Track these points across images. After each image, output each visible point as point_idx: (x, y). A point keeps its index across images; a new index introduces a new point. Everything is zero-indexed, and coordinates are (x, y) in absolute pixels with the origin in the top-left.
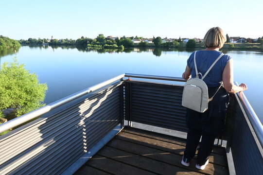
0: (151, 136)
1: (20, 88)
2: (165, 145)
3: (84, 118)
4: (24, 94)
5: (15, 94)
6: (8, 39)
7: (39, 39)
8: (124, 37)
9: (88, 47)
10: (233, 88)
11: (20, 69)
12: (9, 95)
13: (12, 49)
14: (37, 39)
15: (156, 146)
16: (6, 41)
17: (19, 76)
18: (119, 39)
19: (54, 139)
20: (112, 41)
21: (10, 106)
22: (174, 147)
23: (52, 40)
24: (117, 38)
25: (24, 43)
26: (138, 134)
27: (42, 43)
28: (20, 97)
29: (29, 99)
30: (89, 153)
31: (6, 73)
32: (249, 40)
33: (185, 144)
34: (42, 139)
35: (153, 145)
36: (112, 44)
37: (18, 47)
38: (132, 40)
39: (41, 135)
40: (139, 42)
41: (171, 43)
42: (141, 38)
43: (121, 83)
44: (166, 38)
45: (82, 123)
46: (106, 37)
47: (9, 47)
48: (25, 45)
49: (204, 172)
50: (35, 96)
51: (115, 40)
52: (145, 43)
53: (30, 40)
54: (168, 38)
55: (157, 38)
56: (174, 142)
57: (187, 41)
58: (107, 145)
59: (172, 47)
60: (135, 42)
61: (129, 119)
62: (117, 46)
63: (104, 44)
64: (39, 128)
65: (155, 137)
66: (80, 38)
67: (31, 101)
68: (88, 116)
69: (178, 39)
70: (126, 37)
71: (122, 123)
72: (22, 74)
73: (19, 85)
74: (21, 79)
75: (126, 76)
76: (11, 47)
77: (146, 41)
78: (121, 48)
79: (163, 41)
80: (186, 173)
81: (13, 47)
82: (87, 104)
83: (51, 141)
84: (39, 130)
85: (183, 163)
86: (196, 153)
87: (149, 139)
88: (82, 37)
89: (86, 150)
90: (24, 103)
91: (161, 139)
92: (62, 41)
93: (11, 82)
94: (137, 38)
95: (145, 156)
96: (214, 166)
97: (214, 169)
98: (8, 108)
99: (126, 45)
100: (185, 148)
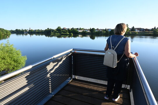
0: (87, 84)
1: (10, 59)
2: (95, 88)
3: (50, 73)
4: (13, 62)
5: (7, 62)
6: (3, 29)
7: (22, 30)
8: (73, 28)
9: (52, 34)
10: (130, 55)
11: (11, 47)
12: (4, 63)
13: (6, 36)
14: (21, 30)
15: (91, 89)
16: (2, 31)
17: (10, 52)
18: (70, 29)
19: (34, 84)
20: (66, 30)
21: (4, 70)
22: (100, 89)
23: (30, 30)
24: (69, 29)
25: (13, 32)
26: (80, 83)
27: (24, 32)
28: (10, 64)
29: (15, 65)
30: (53, 93)
31: (2, 50)
32: (146, 30)
33: (106, 88)
34: (27, 84)
35: (89, 89)
36: (66, 32)
37: (9, 34)
38: (78, 30)
39: (27, 81)
40: (82, 31)
41: (101, 32)
42: (83, 29)
43: (71, 54)
44: (98, 29)
45: (48, 75)
46: (62, 28)
47: (4, 34)
48: (13, 33)
49: (117, 102)
50: (19, 63)
51: (68, 30)
52: (85, 32)
53: (17, 30)
54: (99, 29)
55: (93, 29)
56: (101, 87)
57: (110, 30)
58: (63, 89)
59: (101, 34)
60: (79, 31)
61: (75, 75)
62: (69, 34)
63: (61, 33)
64: (26, 77)
65: (90, 84)
66: (47, 29)
67: (17, 66)
68: (52, 72)
69: (105, 29)
70: (74, 28)
71: (71, 77)
72: (12, 50)
73: (10, 57)
74: (11, 53)
75: (73, 50)
76: (5, 34)
77: (86, 30)
78: (71, 35)
79: (96, 30)
80: (107, 103)
81: (6, 34)
82: (52, 65)
83: (32, 85)
84: (26, 79)
85: (105, 98)
86: (113, 92)
87: (87, 86)
88: (48, 29)
89: (51, 91)
90: (13, 68)
91: (94, 85)
92: (36, 30)
93: (5, 55)
94: (80, 29)
95: (84, 95)
96: (123, 99)
97: (122, 101)
98: (2, 71)
99: (74, 33)
100: (106, 90)
